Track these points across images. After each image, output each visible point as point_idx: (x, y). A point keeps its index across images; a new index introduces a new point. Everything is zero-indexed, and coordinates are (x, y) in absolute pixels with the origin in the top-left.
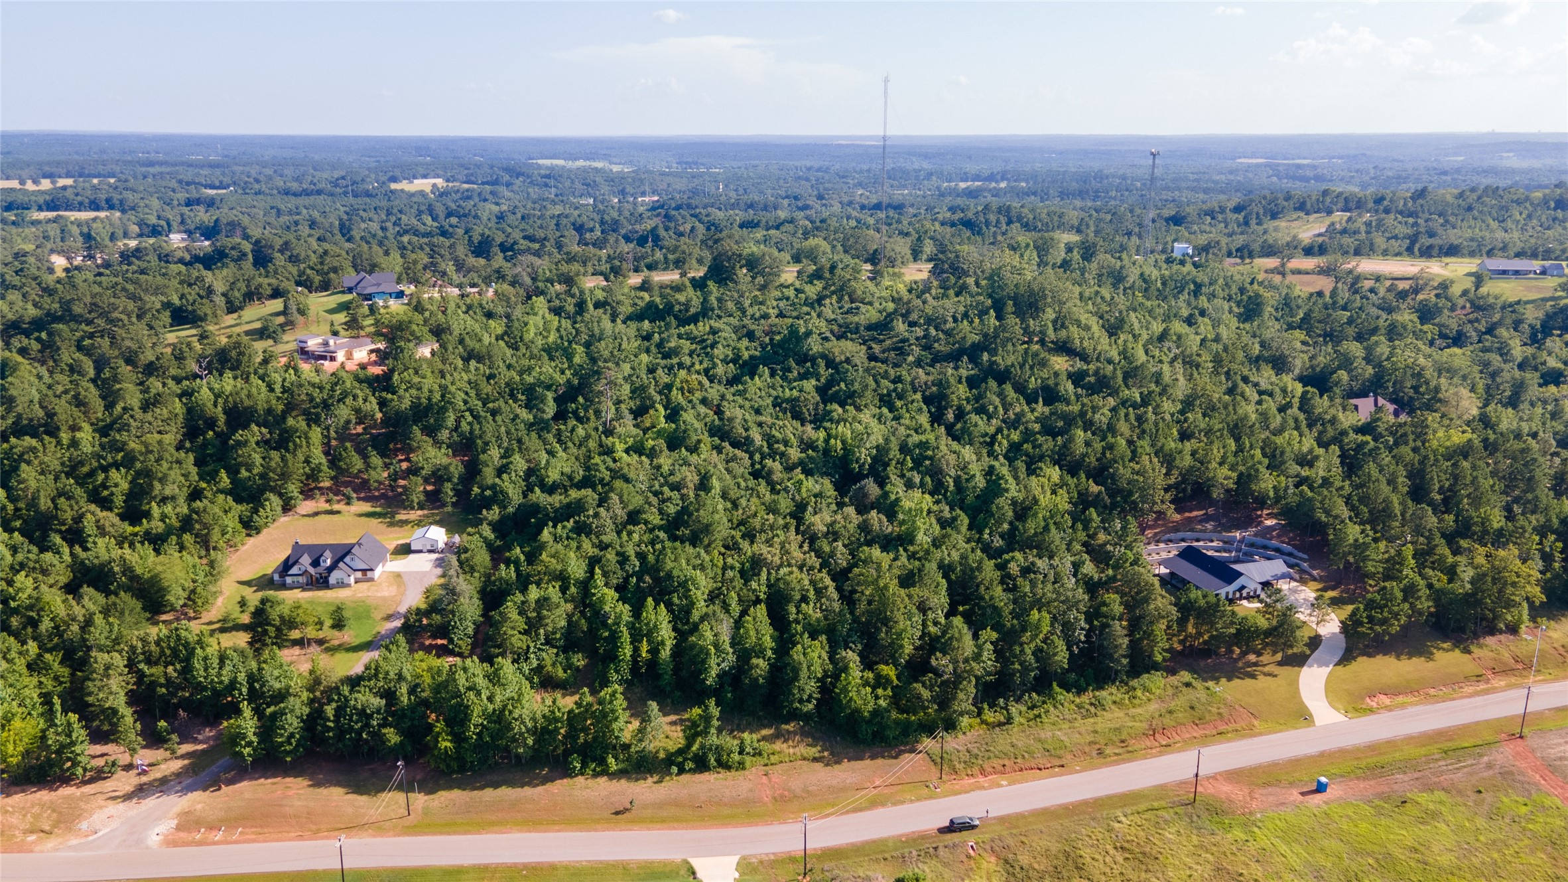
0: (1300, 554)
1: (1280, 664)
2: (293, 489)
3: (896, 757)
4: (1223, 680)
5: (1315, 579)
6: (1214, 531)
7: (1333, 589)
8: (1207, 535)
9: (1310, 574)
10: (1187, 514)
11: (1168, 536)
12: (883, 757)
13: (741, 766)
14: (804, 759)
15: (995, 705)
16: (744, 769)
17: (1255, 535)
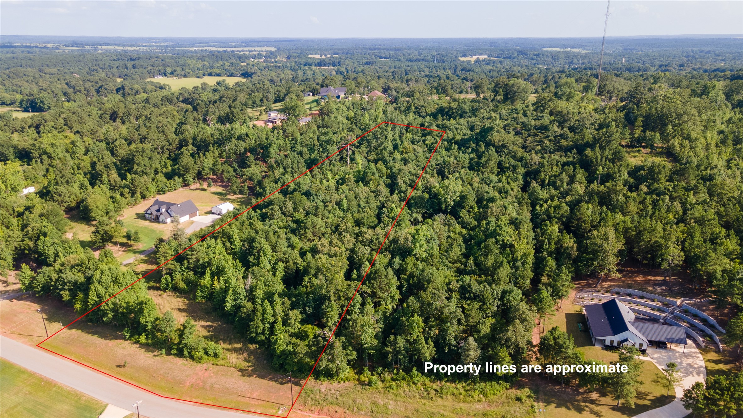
0: (720, 329)
1: (615, 408)
2: (189, 177)
3: (282, 384)
4: (553, 405)
5: (718, 351)
6: (660, 294)
7: (726, 363)
8: (652, 296)
9: (718, 347)
10: (650, 278)
11: (618, 289)
12: (276, 381)
13: (200, 360)
14: (235, 367)
15: (375, 371)
16: (200, 362)
17: (693, 305)
